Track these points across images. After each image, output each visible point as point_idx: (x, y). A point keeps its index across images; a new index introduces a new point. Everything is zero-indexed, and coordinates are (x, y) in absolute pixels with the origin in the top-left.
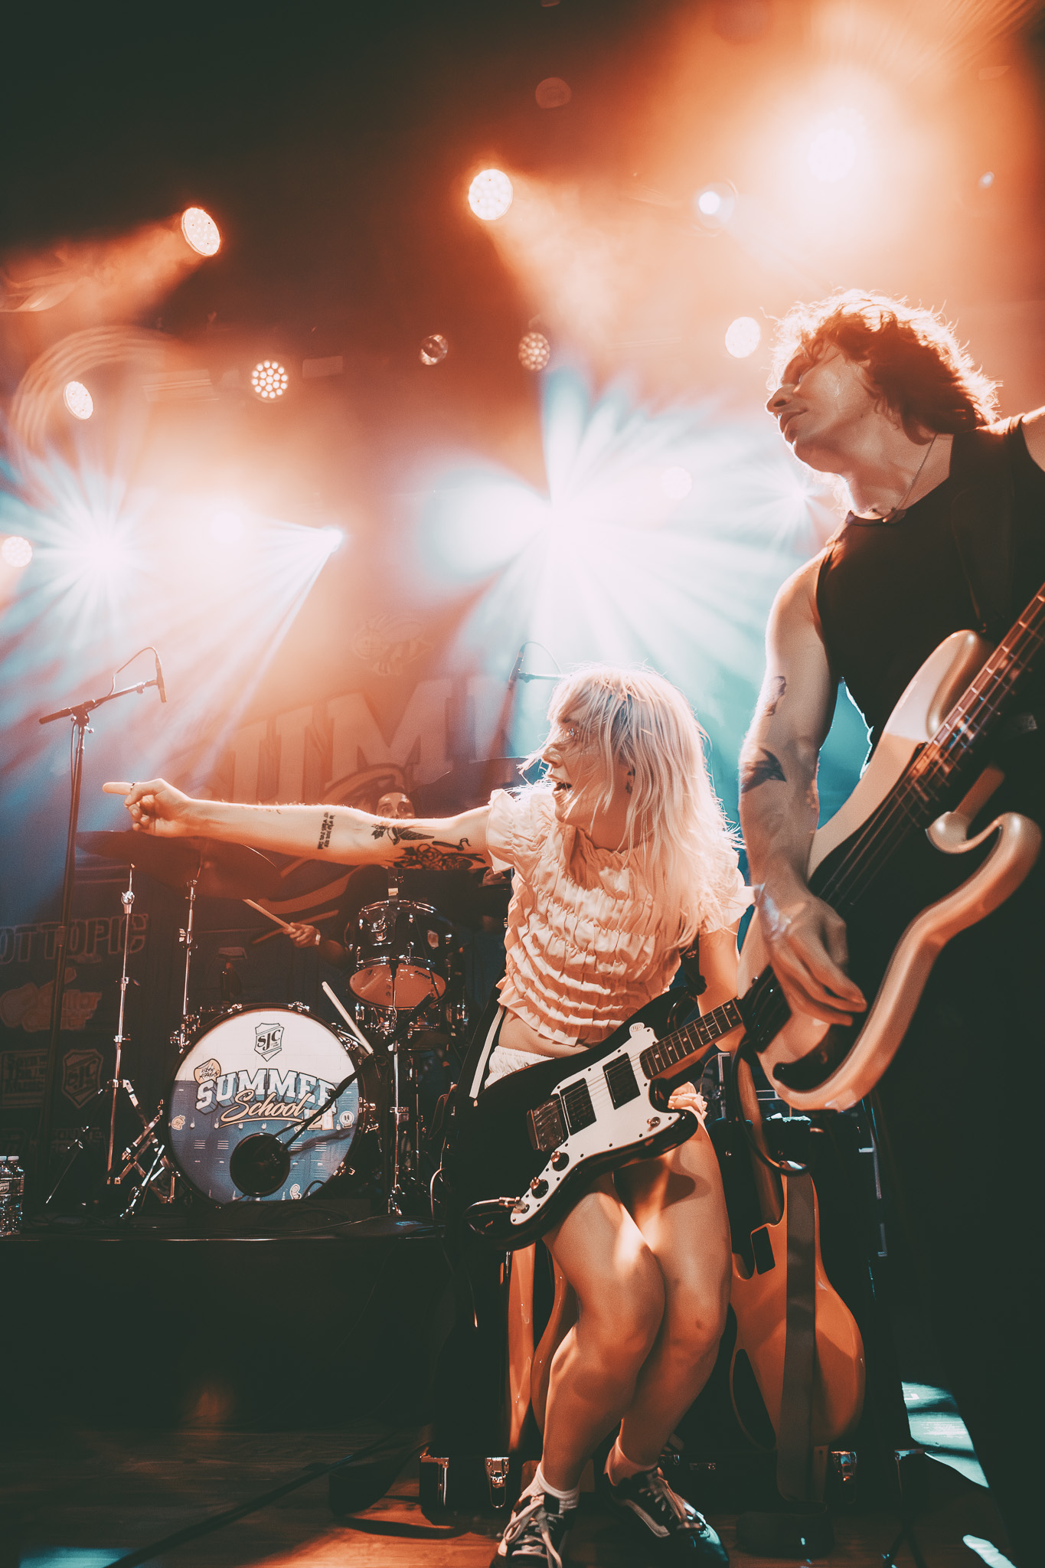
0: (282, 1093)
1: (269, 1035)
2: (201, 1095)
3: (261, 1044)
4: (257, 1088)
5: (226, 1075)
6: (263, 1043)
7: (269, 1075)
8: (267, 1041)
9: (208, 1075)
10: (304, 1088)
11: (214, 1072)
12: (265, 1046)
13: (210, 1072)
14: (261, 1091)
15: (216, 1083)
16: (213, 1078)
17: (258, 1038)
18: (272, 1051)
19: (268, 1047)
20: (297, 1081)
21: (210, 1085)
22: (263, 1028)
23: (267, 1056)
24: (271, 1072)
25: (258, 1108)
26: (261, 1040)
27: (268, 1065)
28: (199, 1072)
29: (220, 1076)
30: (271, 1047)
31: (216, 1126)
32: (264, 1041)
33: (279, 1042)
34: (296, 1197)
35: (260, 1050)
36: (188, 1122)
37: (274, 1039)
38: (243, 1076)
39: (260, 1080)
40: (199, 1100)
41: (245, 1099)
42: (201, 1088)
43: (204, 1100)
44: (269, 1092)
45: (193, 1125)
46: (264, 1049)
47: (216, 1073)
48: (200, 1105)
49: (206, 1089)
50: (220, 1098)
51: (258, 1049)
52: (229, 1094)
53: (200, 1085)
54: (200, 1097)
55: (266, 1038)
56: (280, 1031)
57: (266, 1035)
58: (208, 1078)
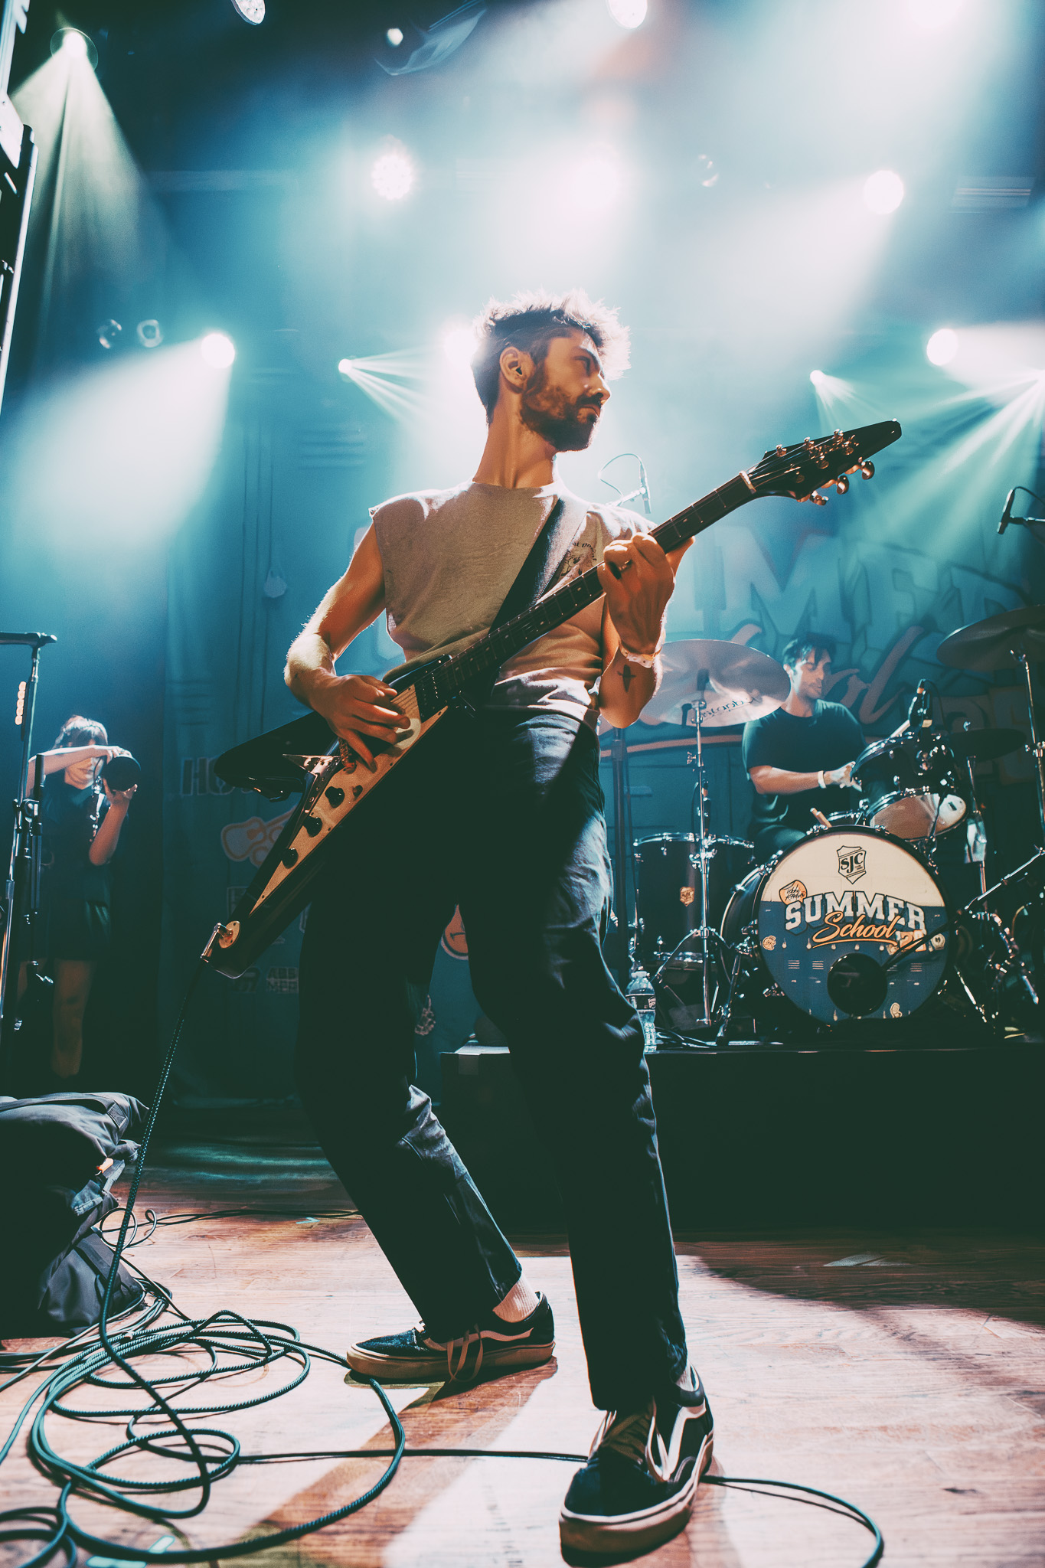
0: (871, 915)
1: (851, 858)
2: (789, 916)
3: (845, 866)
4: (845, 910)
5: (813, 897)
6: (846, 866)
7: (857, 898)
8: (851, 864)
9: (793, 896)
10: (893, 911)
11: (800, 893)
12: (849, 868)
15: (803, 905)
16: (800, 899)
17: (841, 860)
18: (856, 873)
19: (852, 870)
20: (885, 904)
21: (797, 906)
22: (843, 851)
23: (852, 879)
24: (858, 895)
25: (848, 930)
26: (843, 863)
27: (854, 888)
29: (807, 897)
30: (855, 870)
31: (809, 946)
32: (847, 863)
33: (862, 865)
34: (897, 1015)
35: (844, 872)
36: (779, 942)
37: (857, 862)
38: (830, 898)
39: (847, 901)
40: (788, 921)
41: (835, 921)
42: (789, 909)
44: (858, 914)
45: (784, 946)
46: (848, 871)
47: (802, 894)
48: (789, 926)
49: (793, 911)
50: (809, 919)
51: (841, 871)
52: (818, 916)
53: (787, 906)
54: (788, 918)
55: (849, 860)
56: (862, 854)
57: (849, 858)
58: (794, 900)
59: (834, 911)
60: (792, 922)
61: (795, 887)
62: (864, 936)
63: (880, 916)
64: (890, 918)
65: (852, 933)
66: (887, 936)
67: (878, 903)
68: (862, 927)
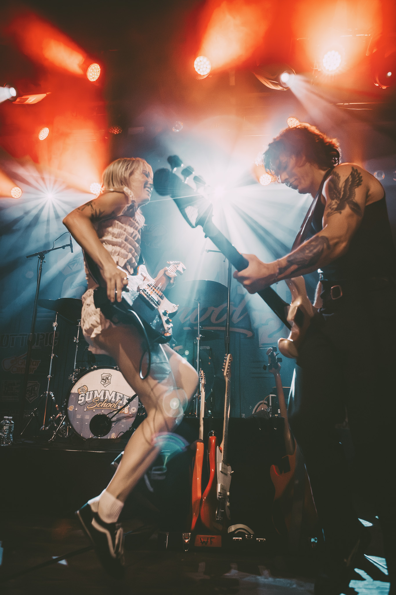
0: (110, 399)
1: (106, 377)
5: (90, 391)
7: (105, 392)
8: (105, 380)
10: (118, 398)
11: (85, 390)
12: (105, 381)
13: (84, 390)
14: (102, 398)
15: (86, 394)
16: (85, 392)
17: (102, 378)
18: (107, 383)
20: (116, 395)
22: (104, 375)
23: (105, 385)
25: (101, 404)
27: (105, 389)
28: (80, 390)
29: (87, 392)
31: (85, 410)
32: (104, 380)
33: (110, 380)
34: (113, 438)
35: (103, 383)
37: (108, 379)
38: (96, 392)
39: (102, 394)
41: (96, 401)
42: (80, 396)
44: (105, 399)
45: (76, 409)
46: (104, 383)
48: (79, 402)
50: (87, 400)
52: (90, 399)
54: (79, 399)
55: (105, 379)
56: (110, 376)
57: (105, 377)
58: (83, 392)
59: (97, 397)
60: (81, 401)
61: (84, 389)
62: (106, 407)
63: (113, 400)
64: (117, 401)
65: (102, 405)
66: (115, 407)
67: (113, 395)
68: (106, 403)
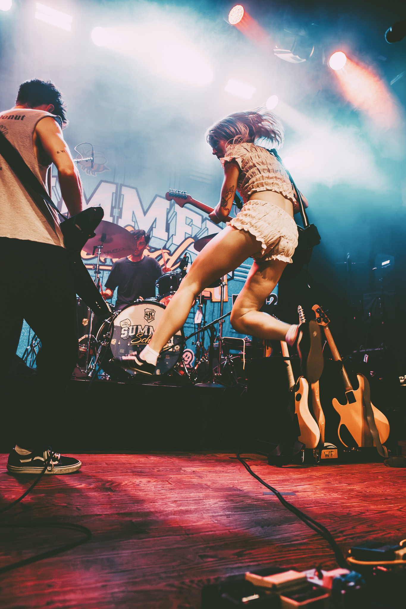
1: (150, 313)
2: (123, 332)
4: (145, 332)
5: (133, 326)
6: (147, 316)
7: (150, 328)
11: (128, 324)
12: (148, 317)
13: (126, 324)
14: (146, 334)
15: (129, 328)
16: (128, 326)
17: (146, 313)
18: (150, 319)
19: (149, 318)
21: (127, 329)
22: (147, 310)
23: (149, 321)
24: (150, 327)
25: (145, 340)
26: (146, 315)
27: (149, 324)
28: (122, 323)
29: (130, 326)
30: (150, 318)
31: (129, 345)
33: (153, 316)
34: (158, 374)
35: (146, 318)
36: (117, 342)
37: (151, 315)
38: (139, 327)
39: (146, 329)
40: (122, 334)
41: (140, 336)
42: (123, 330)
43: (124, 334)
44: (149, 335)
45: (119, 343)
46: (147, 318)
48: (122, 336)
49: (125, 330)
50: (130, 334)
51: (145, 317)
52: (134, 334)
53: (122, 328)
55: (148, 314)
56: (154, 312)
57: (149, 313)
58: (126, 326)
59: (140, 332)
60: (124, 335)
61: (126, 322)
